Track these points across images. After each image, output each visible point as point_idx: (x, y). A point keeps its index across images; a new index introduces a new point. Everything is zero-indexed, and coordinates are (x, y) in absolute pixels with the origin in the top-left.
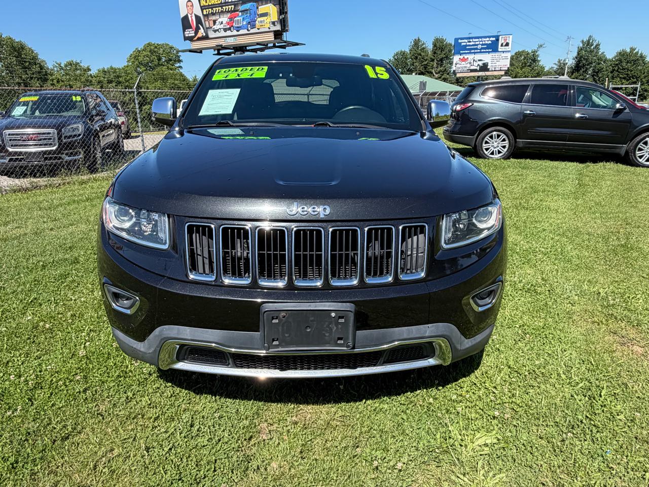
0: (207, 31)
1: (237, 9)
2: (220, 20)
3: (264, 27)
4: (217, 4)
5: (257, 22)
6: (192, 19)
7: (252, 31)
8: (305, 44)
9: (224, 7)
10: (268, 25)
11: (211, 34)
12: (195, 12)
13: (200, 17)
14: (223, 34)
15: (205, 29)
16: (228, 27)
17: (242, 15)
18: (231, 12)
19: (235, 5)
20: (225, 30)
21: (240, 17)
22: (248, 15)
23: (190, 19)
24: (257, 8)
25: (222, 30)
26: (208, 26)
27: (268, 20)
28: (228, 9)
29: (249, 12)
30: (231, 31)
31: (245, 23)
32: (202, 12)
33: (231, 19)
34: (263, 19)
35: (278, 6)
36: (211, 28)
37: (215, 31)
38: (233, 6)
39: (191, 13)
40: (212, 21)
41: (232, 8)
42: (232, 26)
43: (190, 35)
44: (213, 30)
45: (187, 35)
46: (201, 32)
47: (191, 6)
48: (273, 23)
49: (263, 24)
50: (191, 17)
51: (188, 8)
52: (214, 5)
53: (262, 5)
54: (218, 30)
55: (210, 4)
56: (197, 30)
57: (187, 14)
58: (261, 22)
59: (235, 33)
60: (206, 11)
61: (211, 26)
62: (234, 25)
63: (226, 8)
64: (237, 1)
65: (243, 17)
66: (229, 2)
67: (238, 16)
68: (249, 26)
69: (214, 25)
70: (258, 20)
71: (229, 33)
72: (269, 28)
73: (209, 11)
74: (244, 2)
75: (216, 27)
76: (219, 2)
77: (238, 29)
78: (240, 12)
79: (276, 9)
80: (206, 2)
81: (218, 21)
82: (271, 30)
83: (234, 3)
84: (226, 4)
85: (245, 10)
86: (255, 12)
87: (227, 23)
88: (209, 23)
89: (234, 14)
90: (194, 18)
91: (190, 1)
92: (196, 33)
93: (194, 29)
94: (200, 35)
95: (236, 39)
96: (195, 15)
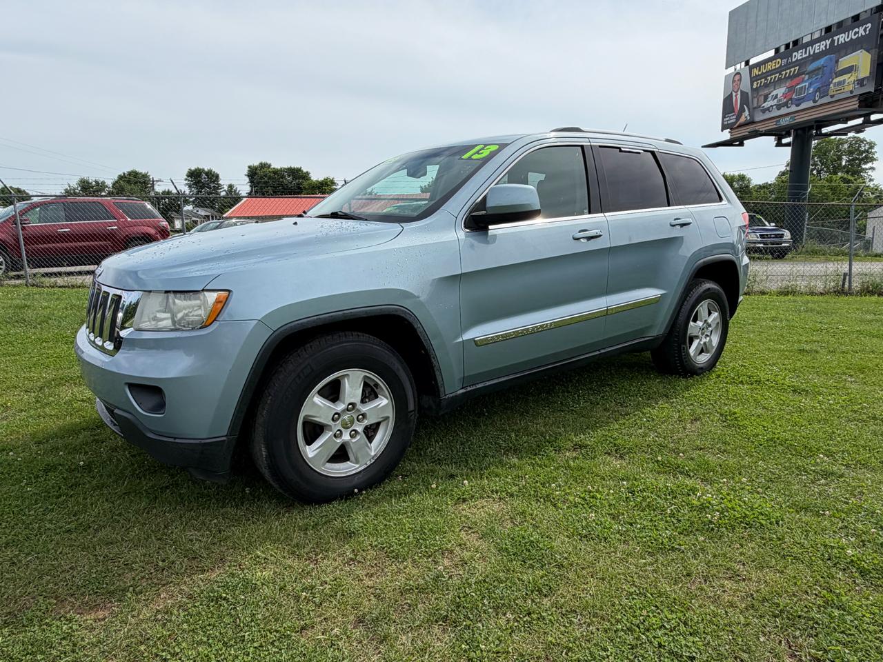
0: (753, 112)
1: (802, 70)
2: (774, 93)
3: (841, 91)
4: (774, 69)
5: (831, 85)
6: (736, 98)
7: (821, 101)
9: (784, 73)
10: (851, 88)
11: (759, 116)
12: (741, 88)
13: (747, 93)
14: (775, 113)
15: (751, 110)
16: (785, 100)
17: (809, 78)
18: (795, 76)
19: (800, 66)
20: (779, 107)
21: (806, 82)
22: (819, 76)
23: (734, 98)
24: (837, 62)
25: (774, 107)
26: (755, 105)
27: (852, 79)
28: (790, 74)
29: (821, 70)
30: (788, 107)
31: (811, 90)
32: (752, 85)
33: (791, 89)
34: (842, 79)
35: (875, 51)
36: (760, 107)
37: (764, 111)
38: (797, 68)
39: (736, 90)
40: (762, 98)
41: (795, 70)
42: (791, 99)
43: (729, 122)
44: (761, 111)
45: (726, 123)
46: (746, 115)
47: (738, 80)
48: (861, 82)
49: (841, 87)
50: (736, 96)
51: (734, 84)
52: (770, 71)
53: (846, 55)
54: (768, 109)
55: (764, 71)
56: (742, 111)
57: (732, 94)
58: (840, 83)
59: (794, 108)
60: (757, 84)
61: (759, 104)
62: (794, 96)
63: (786, 73)
64: (805, 58)
65: (810, 81)
66: (792, 63)
67: (803, 81)
68: (818, 93)
69: (764, 102)
70: (834, 81)
71: (784, 111)
72: (851, 92)
73: (761, 82)
74: (816, 57)
75: (766, 105)
76: (777, 66)
77: (800, 101)
78: (807, 74)
79: (870, 56)
80: (760, 70)
81: (772, 94)
82: (854, 94)
83: (801, 63)
84: (788, 66)
85: (815, 70)
86: (831, 69)
87: (785, 95)
88: (758, 99)
89: (796, 80)
90: (739, 97)
91: (738, 73)
92: (738, 118)
93: (736, 112)
94: (742, 120)
95: (793, 118)
96: (742, 92)
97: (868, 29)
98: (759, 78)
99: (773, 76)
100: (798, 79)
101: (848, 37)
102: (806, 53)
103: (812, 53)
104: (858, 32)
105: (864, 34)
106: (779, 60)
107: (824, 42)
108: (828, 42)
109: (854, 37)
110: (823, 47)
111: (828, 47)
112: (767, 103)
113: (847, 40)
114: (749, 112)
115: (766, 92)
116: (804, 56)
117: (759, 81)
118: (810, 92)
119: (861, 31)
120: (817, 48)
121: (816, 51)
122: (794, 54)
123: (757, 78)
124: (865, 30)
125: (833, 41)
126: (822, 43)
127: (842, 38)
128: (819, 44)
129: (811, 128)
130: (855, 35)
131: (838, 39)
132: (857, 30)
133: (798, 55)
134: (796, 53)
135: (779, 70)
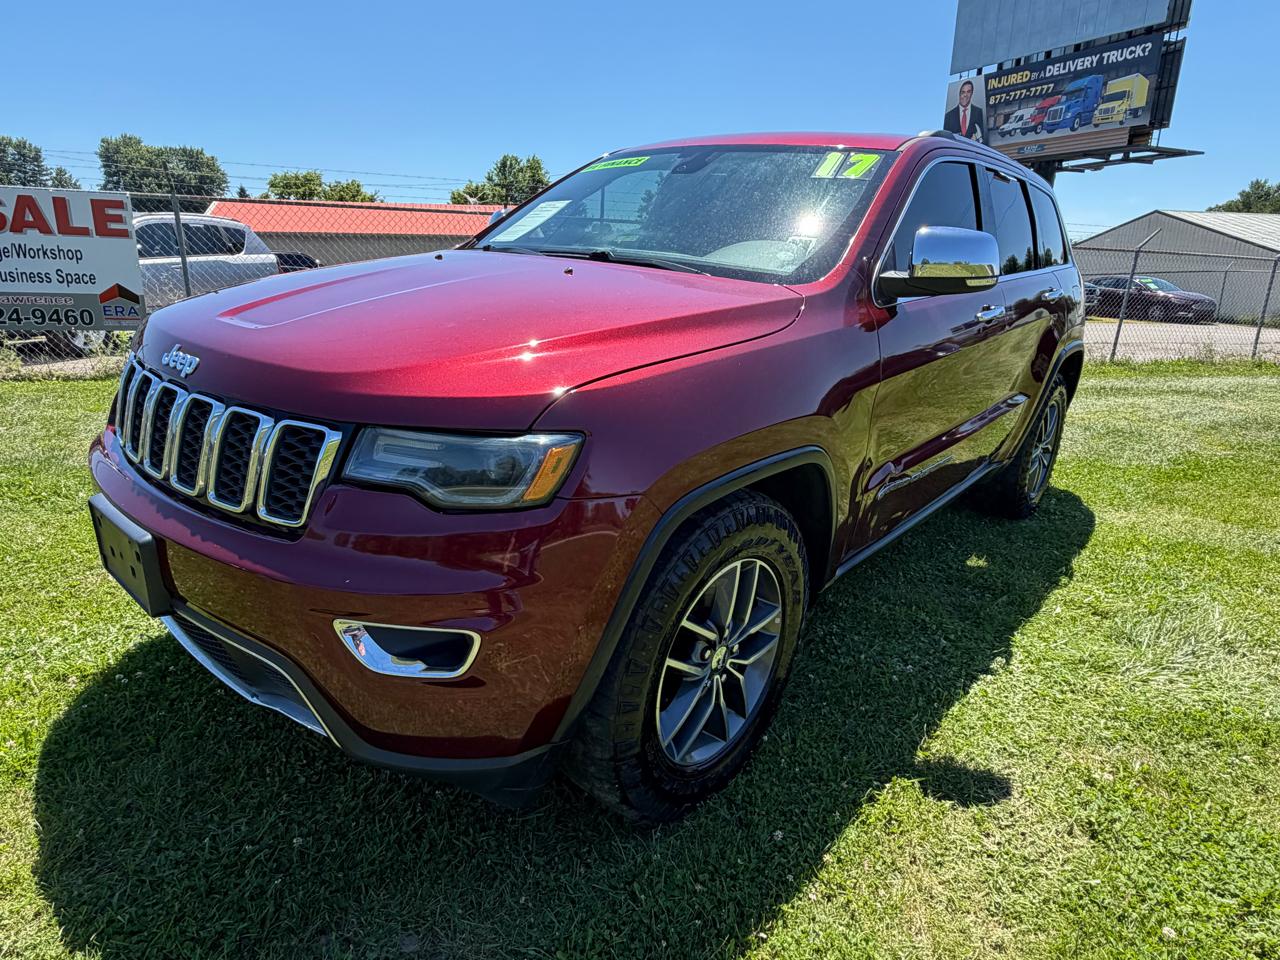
0: (988, 135)
1: (1059, 89)
2: (1019, 113)
3: (1108, 121)
4: (1019, 84)
5: (1096, 112)
7: (1081, 131)
8: (1203, 153)
9: (1033, 89)
10: (1121, 117)
11: (995, 141)
12: (972, 102)
13: (981, 110)
14: (1019, 138)
15: (985, 130)
16: (1033, 124)
17: (1067, 100)
18: (1048, 95)
19: (1056, 84)
20: (1024, 131)
21: (1063, 104)
22: (1081, 99)
23: (961, 114)
24: (1105, 84)
26: (991, 126)
27: (1124, 107)
28: (1041, 91)
29: (1084, 92)
30: (1037, 133)
31: (1069, 116)
32: (988, 100)
33: (1042, 110)
34: (1110, 106)
35: (1154, 77)
36: (998, 128)
37: (1003, 134)
38: (1052, 85)
39: (964, 104)
40: (1002, 118)
41: (1049, 88)
42: (1041, 123)
44: (999, 133)
46: (977, 137)
47: (968, 91)
48: (1134, 113)
49: (1109, 115)
50: (964, 111)
51: (962, 96)
52: (1013, 85)
53: (1118, 77)
54: (1009, 132)
55: (1006, 84)
56: (972, 130)
57: (958, 108)
58: (1107, 111)
59: (1043, 135)
60: (996, 99)
61: (997, 125)
62: (1046, 120)
63: (1037, 90)
64: (1062, 74)
65: (1068, 104)
66: (1045, 78)
67: (1059, 102)
68: (1077, 120)
70: (1100, 108)
71: (1031, 137)
72: (1121, 123)
73: (1001, 98)
74: (1078, 75)
75: (1007, 127)
76: (1025, 80)
77: (1052, 128)
78: (1065, 94)
79: (1147, 82)
80: (999, 82)
81: (1015, 115)
82: (1124, 126)
83: (1057, 80)
84: (1039, 82)
85: (1076, 91)
86: (1097, 93)
87: (1033, 118)
88: (996, 119)
89: (1050, 100)
90: (968, 113)
91: (969, 83)
93: (964, 131)
95: (1042, 147)
96: (972, 106)
97: (1147, 50)
98: (997, 92)
99: (1019, 92)
100: (1052, 98)
101: (1121, 56)
102: (1064, 68)
103: (1072, 69)
104: (1134, 52)
105: (1142, 54)
106: (1028, 73)
107: (1090, 58)
108: (1095, 59)
109: (1129, 57)
110: (1087, 64)
111: (1094, 65)
112: (1007, 125)
113: (1120, 59)
114: (982, 132)
115: (1007, 110)
116: (1062, 72)
117: (998, 96)
118: (1067, 117)
119: (1139, 51)
120: (1080, 64)
121: (1079, 68)
122: (1048, 68)
123: (995, 92)
124: (1144, 50)
125: (1102, 59)
126: (1087, 58)
127: (1114, 56)
128: (1082, 59)
129: (1054, 161)
130: (1130, 54)
131: (1109, 56)
132: (1133, 48)
133: (1054, 70)
134: (1051, 67)
135: (1027, 85)
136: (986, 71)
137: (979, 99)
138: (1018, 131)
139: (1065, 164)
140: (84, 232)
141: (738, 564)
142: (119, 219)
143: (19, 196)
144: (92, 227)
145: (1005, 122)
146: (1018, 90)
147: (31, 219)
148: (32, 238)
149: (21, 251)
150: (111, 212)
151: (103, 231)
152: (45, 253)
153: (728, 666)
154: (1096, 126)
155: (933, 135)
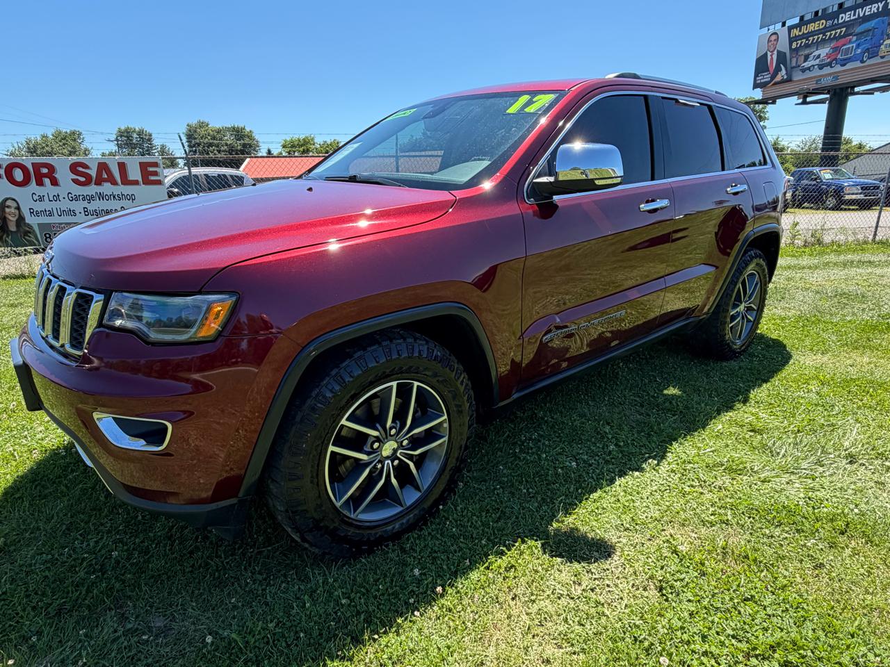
0: (791, 72)
1: (850, 31)
2: (817, 53)
4: (817, 30)
5: (882, 47)
6: (772, 59)
7: (869, 62)
9: (828, 34)
11: (798, 76)
12: (778, 48)
13: (785, 53)
14: (817, 72)
15: (789, 68)
16: (828, 60)
17: (857, 40)
18: (841, 37)
19: (848, 28)
20: (821, 67)
21: (853, 43)
22: (869, 38)
23: (769, 58)
26: (794, 64)
28: (835, 34)
29: (871, 32)
30: (832, 67)
31: (859, 51)
32: (791, 45)
33: (836, 49)
36: (799, 66)
37: (804, 70)
38: (844, 29)
39: (772, 50)
40: (803, 57)
41: (841, 32)
42: (836, 59)
43: (762, 81)
44: (801, 70)
45: (759, 82)
46: (782, 75)
47: (775, 40)
50: (771, 56)
51: (770, 44)
52: (812, 32)
54: (809, 69)
55: (806, 32)
56: (778, 70)
57: (767, 52)
59: (837, 68)
60: (797, 44)
61: (799, 63)
62: (839, 57)
63: (831, 34)
64: (853, 20)
65: (857, 42)
66: (838, 24)
67: (850, 42)
68: (866, 54)
69: (805, 62)
70: (885, 43)
71: (827, 70)
73: (802, 43)
74: (866, 19)
75: (806, 65)
76: (821, 27)
77: (845, 62)
78: (855, 35)
80: (800, 31)
81: (813, 54)
83: (846, 24)
84: (833, 27)
85: (864, 32)
86: (883, 31)
87: (828, 56)
88: (797, 60)
89: (843, 41)
90: (775, 57)
91: (775, 33)
92: (773, 77)
93: (772, 71)
94: (778, 78)
95: (836, 78)
96: (778, 52)
98: (799, 38)
99: (816, 37)
100: (843, 39)
102: (854, 15)
103: (861, 15)
106: (824, 21)
107: (876, 5)
108: (881, 5)
110: (874, 10)
111: (880, 10)
112: (807, 63)
114: (786, 70)
115: (807, 52)
116: (852, 18)
117: (800, 42)
118: (857, 52)
120: (867, 10)
121: (867, 14)
122: (841, 16)
123: (797, 38)
125: (886, 5)
126: (873, 5)
128: (870, 6)
129: (847, 88)
133: (845, 17)
134: (843, 15)
135: (823, 31)
136: (789, 23)
137: (783, 45)
138: (816, 67)
139: (856, 89)
140: (136, 183)
141: (394, 384)
142: (156, 174)
143: (99, 163)
144: (140, 180)
145: (805, 61)
146: (815, 35)
147: (106, 176)
148: (107, 188)
149: (101, 196)
150: (151, 169)
151: (147, 182)
152: (114, 197)
153: (398, 455)
154: (882, 57)
155: (617, 77)
